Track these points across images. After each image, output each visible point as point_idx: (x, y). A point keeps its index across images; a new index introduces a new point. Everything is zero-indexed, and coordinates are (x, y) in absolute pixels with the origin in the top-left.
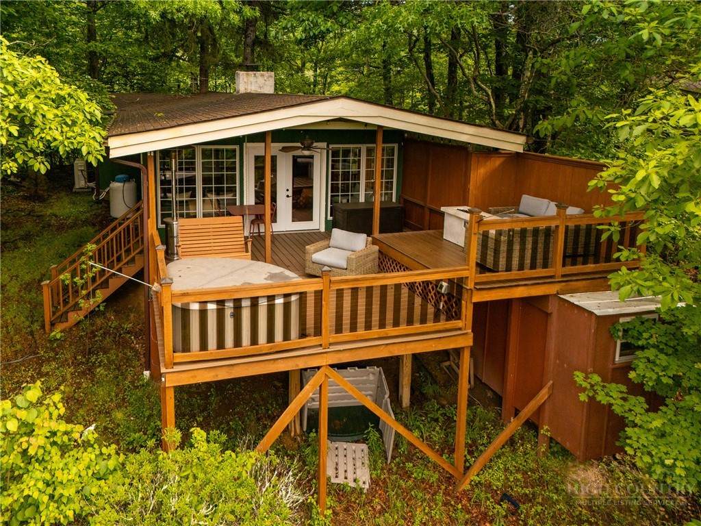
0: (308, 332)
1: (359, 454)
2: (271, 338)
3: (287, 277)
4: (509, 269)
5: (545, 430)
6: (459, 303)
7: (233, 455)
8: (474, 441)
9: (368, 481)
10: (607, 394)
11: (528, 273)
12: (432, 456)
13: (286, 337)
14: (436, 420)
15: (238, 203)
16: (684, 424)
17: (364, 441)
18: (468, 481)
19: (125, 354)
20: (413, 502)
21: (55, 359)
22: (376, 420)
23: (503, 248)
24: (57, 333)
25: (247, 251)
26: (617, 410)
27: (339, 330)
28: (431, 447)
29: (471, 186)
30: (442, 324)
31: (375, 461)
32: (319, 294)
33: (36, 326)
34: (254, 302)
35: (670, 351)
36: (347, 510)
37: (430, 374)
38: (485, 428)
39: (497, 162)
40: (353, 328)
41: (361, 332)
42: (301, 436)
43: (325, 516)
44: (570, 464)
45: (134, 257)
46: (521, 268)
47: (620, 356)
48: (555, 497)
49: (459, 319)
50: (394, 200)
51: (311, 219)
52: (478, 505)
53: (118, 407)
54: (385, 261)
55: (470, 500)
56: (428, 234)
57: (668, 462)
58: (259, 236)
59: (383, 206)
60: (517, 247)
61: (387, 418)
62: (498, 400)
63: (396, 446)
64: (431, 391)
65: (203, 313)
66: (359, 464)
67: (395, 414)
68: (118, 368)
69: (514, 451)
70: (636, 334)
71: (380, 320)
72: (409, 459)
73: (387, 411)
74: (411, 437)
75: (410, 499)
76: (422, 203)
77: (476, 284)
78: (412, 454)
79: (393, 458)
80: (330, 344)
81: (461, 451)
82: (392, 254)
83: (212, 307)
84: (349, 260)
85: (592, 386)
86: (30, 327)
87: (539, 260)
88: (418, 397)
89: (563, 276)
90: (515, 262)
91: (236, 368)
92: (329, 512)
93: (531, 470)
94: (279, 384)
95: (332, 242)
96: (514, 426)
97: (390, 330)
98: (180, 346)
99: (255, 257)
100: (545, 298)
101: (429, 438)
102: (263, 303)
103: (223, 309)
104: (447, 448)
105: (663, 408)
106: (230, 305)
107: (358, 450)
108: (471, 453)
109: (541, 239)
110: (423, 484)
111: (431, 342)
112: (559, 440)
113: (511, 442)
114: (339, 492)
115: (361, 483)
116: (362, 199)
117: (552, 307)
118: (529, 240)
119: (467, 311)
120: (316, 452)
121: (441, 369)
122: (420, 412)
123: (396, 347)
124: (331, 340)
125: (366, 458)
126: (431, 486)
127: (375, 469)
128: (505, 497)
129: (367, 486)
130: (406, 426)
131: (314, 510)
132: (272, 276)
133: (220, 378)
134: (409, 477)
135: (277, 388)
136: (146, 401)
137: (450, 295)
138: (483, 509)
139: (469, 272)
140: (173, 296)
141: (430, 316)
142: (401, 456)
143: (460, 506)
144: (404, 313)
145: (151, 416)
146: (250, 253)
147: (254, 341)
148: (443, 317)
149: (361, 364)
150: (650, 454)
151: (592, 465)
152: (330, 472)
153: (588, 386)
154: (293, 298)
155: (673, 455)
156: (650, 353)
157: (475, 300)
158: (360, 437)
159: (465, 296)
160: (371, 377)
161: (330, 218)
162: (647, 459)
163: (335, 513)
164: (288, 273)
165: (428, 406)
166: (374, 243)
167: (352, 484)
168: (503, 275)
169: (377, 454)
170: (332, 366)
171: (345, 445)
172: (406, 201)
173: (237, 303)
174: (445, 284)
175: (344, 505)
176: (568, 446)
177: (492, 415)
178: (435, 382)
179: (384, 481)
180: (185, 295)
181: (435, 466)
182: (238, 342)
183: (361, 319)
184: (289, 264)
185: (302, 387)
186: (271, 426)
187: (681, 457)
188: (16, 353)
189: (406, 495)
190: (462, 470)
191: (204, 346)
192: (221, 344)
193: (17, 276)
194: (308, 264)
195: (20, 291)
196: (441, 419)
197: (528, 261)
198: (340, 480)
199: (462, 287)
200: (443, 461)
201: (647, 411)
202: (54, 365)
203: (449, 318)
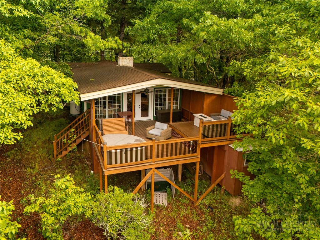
0: (148, 158)
1: (164, 196)
2: (136, 160)
3: (141, 141)
4: (212, 137)
5: (223, 187)
6: (196, 148)
7: (127, 194)
8: (201, 191)
9: (167, 203)
10: (238, 176)
11: (218, 138)
12: (187, 196)
13: (141, 159)
14: (189, 185)
15: (121, 111)
16: (260, 183)
17: (166, 192)
18: (198, 203)
19: (84, 165)
20: (181, 209)
21: (59, 168)
22: (169, 185)
23: (211, 130)
24: (59, 159)
25: (126, 130)
26: (241, 180)
27: (158, 157)
28: (187, 193)
29: (205, 106)
30: (191, 155)
31: (169, 198)
32: (151, 146)
33: (51, 157)
34: (132, 149)
35: (259, 162)
36: (160, 212)
37: (189, 171)
38: (205, 187)
39: (214, 97)
40: (162, 156)
41: (165, 158)
42: (145, 191)
43: (153, 214)
44: (231, 197)
45: (85, 132)
46: (216, 136)
47: (246, 163)
48: (225, 207)
49: (196, 153)
50: (178, 108)
51: (148, 116)
52: (201, 209)
53: (84, 183)
54: (174, 133)
55: (198, 208)
56: (189, 123)
57: (252, 194)
58: (129, 122)
59: (174, 111)
60: (215, 130)
61: (173, 184)
62: (210, 178)
63: (176, 193)
64: (188, 176)
65: (116, 153)
66: (164, 199)
67: (176, 183)
68: (82, 170)
69: (214, 194)
70: (250, 157)
71: (171, 154)
72: (180, 197)
73: (173, 182)
74: (181, 190)
75: (180, 208)
76: (188, 110)
77: (201, 142)
78: (181, 195)
79: (175, 197)
80: (155, 161)
81: (196, 194)
82: (176, 130)
83: (118, 151)
84: (161, 133)
85: (234, 173)
86: (49, 157)
87: (222, 134)
88: (184, 178)
89: (230, 139)
90: (214, 134)
91: (126, 169)
92: (155, 212)
93: (218, 199)
94: (137, 175)
95: (156, 126)
96: (214, 186)
97: (174, 157)
98: (109, 163)
99: (129, 133)
100: (224, 146)
101: (187, 191)
102: (134, 149)
103: (122, 152)
104: (192, 193)
105: (255, 179)
106: (124, 150)
107: (164, 195)
108: (200, 195)
109: (223, 127)
110: (184, 204)
111: (187, 160)
112: (227, 190)
113: (213, 191)
114: (158, 207)
115: (164, 204)
116: (167, 108)
117: (226, 149)
118: (219, 127)
119: (199, 150)
120: (150, 195)
121: (192, 169)
122: (184, 182)
123: (175, 162)
124: (155, 160)
125: (166, 197)
126: (186, 205)
127: (169, 200)
128: (209, 207)
129: (166, 205)
130: (180, 187)
131: (150, 212)
132: (136, 140)
133: (121, 172)
134: (180, 202)
135: (137, 176)
136: (93, 181)
137: (193, 145)
138: (202, 211)
139: (199, 138)
140: (107, 148)
141: (187, 151)
142: (177, 196)
143: (195, 210)
144: (178, 151)
145: (95, 185)
146: (127, 131)
147: (131, 161)
148: (191, 152)
149: (165, 168)
150: (248, 192)
151: (238, 198)
152: (155, 201)
153: (233, 174)
154: (144, 148)
155: (254, 192)
156: (252, 163)
157: (201, 147)
158: (164, 191)
159: (198, 146)
160: (168, 172)
161: (155, 115)
162: (247, 193)
163: (156, 213)
164: (141, 139)
165: (187, 181)
166: (170, 127)
167: (162, 205)
168: (210, 139)
169: (170, 196)
170: (156, 168)
171: (159, 193)
172: (183, 109)
173: (126, 150)
174: (192, 142)
175: (159, 211)
176: (229, 191)
177: (208, 183)
178: (190, 173)
179: (172, 204)
180: (110, 147)
181: (188, 199)
182: (126, 161)
183: (165, 153)
184: (140, 134)
185: (145, 175)
186: (135, 188)
187: (256, 192)
188: (45, 166)
189: (178, 207)
190: (196, 199)
191: (116, 163)
192: (121, 162)
193: (40, 138)
194: (147, 134)
195: (42, 144)
196: (191, 184)
197: (218, 134)
198: (158, 204)
199: (197, 143)
200: (191, 198)
201: (250, 180)
202: (60, 169)
203: (193, 153)
